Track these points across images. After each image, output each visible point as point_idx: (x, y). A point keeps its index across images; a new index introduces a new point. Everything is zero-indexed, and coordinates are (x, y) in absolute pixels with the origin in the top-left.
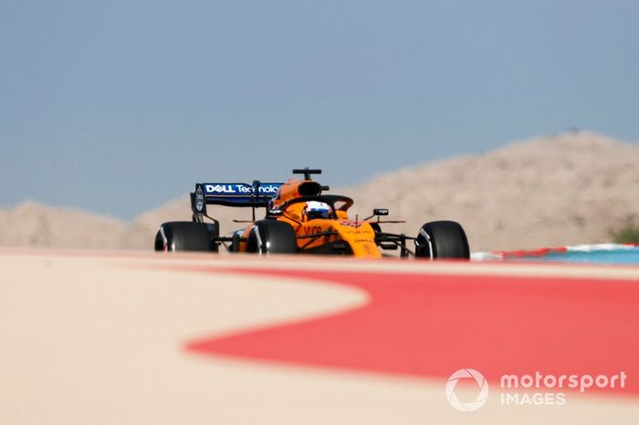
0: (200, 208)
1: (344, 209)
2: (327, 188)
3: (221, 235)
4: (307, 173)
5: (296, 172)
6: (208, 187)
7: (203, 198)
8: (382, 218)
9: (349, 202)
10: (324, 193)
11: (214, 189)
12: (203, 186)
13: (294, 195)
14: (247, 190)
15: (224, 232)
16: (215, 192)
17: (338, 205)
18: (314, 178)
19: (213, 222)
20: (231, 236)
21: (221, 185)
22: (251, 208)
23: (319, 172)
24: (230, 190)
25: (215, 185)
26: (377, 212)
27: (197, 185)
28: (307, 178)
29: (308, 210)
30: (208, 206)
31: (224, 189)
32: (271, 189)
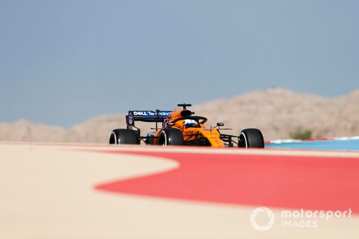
0: (131, 122)
1: (202, 123)
2: (193, 113)
3: (141, 135)
4: (184, 106)
5: (179, 105)
6: (134, 113)
7: (132, 118)
8: (221, 127)
10: (192, 115)
11: (137, 114)
12: (132, 112)
13: (178, 116)
14: (153, 114)
16: (138, 115)
17: (200, 121)
18: (188, 108)
19: (137, 130)
20: (146, 136)
21: (141, 111)
22: (155, 123)
23: (190, 105)
24: (145, 114)
25: (138, 112)
26: (218, 125)
27: (129, 112)
28: (184, 108)
29: (185, 123)
30: (135, 122)
31: (142, 114)
32: (164, 114)
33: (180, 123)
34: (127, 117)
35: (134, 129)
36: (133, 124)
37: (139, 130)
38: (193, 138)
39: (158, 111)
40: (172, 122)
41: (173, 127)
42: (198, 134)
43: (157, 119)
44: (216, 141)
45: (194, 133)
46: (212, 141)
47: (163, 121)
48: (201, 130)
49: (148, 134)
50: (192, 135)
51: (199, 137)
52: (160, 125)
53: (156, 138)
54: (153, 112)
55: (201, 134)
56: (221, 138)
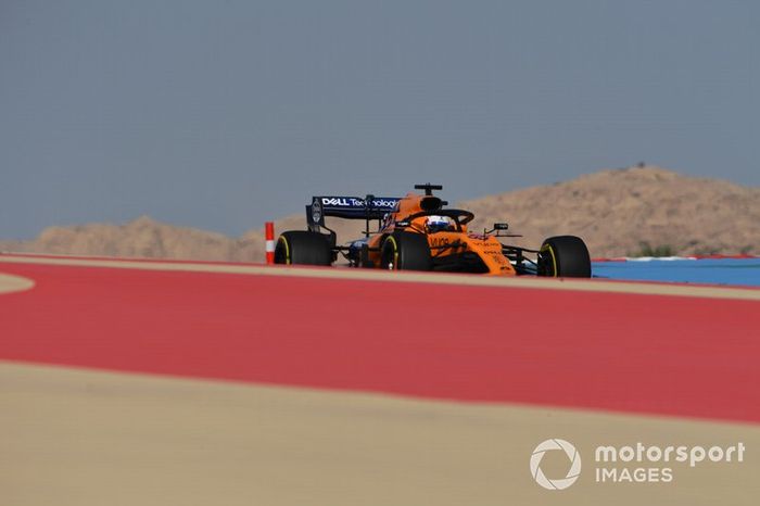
0: (316, 219)
1: (464, 222)
2: (446, 203)
3: (338, 244)
4: (428, 188)
5: (417, 187)
6: (324, 200)
7: (318, 210)
8: (502, 232)
9: (470, 216)
10: (444, 208)
11: (329, 202)
12: (320, 199)
13: (416, 208)
14: (360, 203)
15: (342, 241)
16: (331, 205)
17: (461, 218)
18: (435, 193)
19: (329, 233)
20: (349, 245)
21: (336, 198)
22: (365, 221)
23: (440, 188)
24: (345, 204)
25: (330, 198)
26: (497, 227)
27: (314, 198)
28: (428, 193)
29: (429, 223)
30: (325, 218)
31: (339, 202)
32: (383, 203)
33: (420, 221)
34: (309, 209)
35: (323, 231)
36: (322, 223)
37: (333, 234)
38: (447, 252)
39: (371, 198)
40: (405, 220)
41: (407, 229)
42: (457, 244)
43: (368, 210)
44: (496, 259)
45: (450, 242)
46: (488, 260)
47: (380, 218)
48: (464, 237)
49: (353, 243)
50: (447, 246)
51: (460, 250)
52: (374, 224)
53: (371, 249)
54: (360, 200)
55: (465, 245)
56: (504, 252)
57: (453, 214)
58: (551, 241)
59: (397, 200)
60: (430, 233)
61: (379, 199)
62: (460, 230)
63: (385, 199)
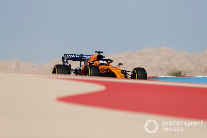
0: (65, 61)
1: (110, 63)
2: (104, 57)
3: (72, 69)
4: (99, 52)
5: (96, 52)
7: (66, 58)
8: (121, 66)
9: (112, 61)
11: (69, 56)
12: (67, 55)
13: (95, 58)
14: (78, 56)
16: (70, 57)
17: (109, 61)
18: (101, 54)
21: (71, 55)
22: (80, 62)
23: (103, 52)
24: (74, 56)
25: (69, 55)
26: (119, 64)
27: (65, 55)
28: (99, 54)
30: (68, 60)
31: (72, 56)
32: (85, 57)
33: (97, 62)
34: (63, 58)
35: (67, 64)
36: (67, 62)
37: (70, 65)
38: (105, 72)
39: (82, 55)
40: (92, 62)
41: (93, 64)
42: (108, 69)
43: (81, 58)
44: (119, 74)
46: (117, 74)
47: (84, 61)
48: (110, 67)
49: (76, 68)
50: (105, 70)
51: (109, 71)
52: (82, 63)
53: (82, 70)
54: (79, 55)
55: (110, 70)
56: (122, 72)
57: (107, 60)
58: (136, 69)
59: (90, 56)
60: (100, 66)
61: (84, 55)
62: (108, 65)
63: (86, 55)
